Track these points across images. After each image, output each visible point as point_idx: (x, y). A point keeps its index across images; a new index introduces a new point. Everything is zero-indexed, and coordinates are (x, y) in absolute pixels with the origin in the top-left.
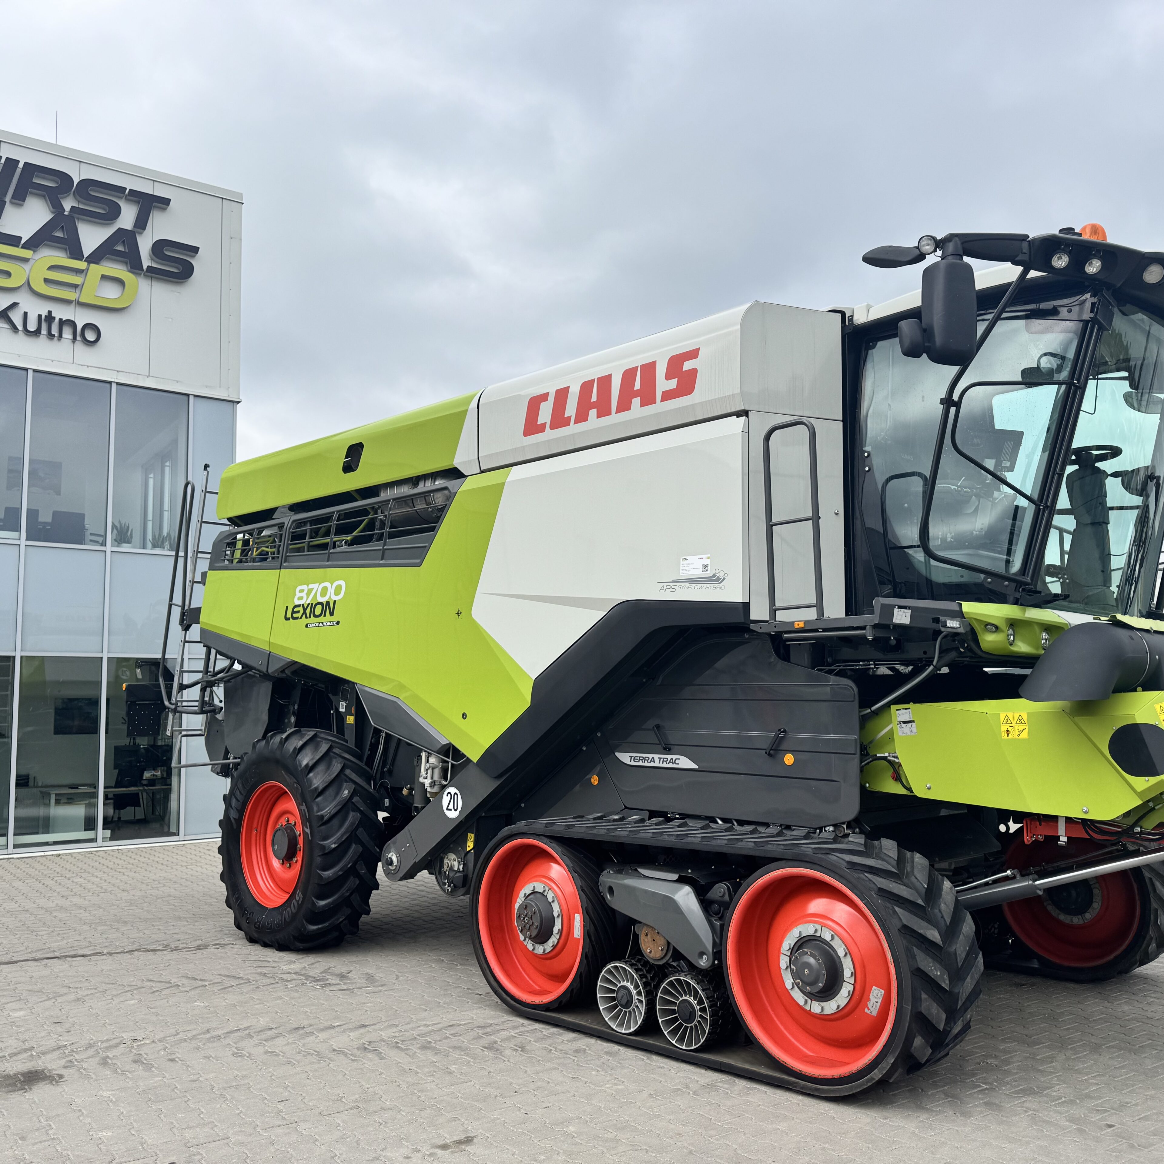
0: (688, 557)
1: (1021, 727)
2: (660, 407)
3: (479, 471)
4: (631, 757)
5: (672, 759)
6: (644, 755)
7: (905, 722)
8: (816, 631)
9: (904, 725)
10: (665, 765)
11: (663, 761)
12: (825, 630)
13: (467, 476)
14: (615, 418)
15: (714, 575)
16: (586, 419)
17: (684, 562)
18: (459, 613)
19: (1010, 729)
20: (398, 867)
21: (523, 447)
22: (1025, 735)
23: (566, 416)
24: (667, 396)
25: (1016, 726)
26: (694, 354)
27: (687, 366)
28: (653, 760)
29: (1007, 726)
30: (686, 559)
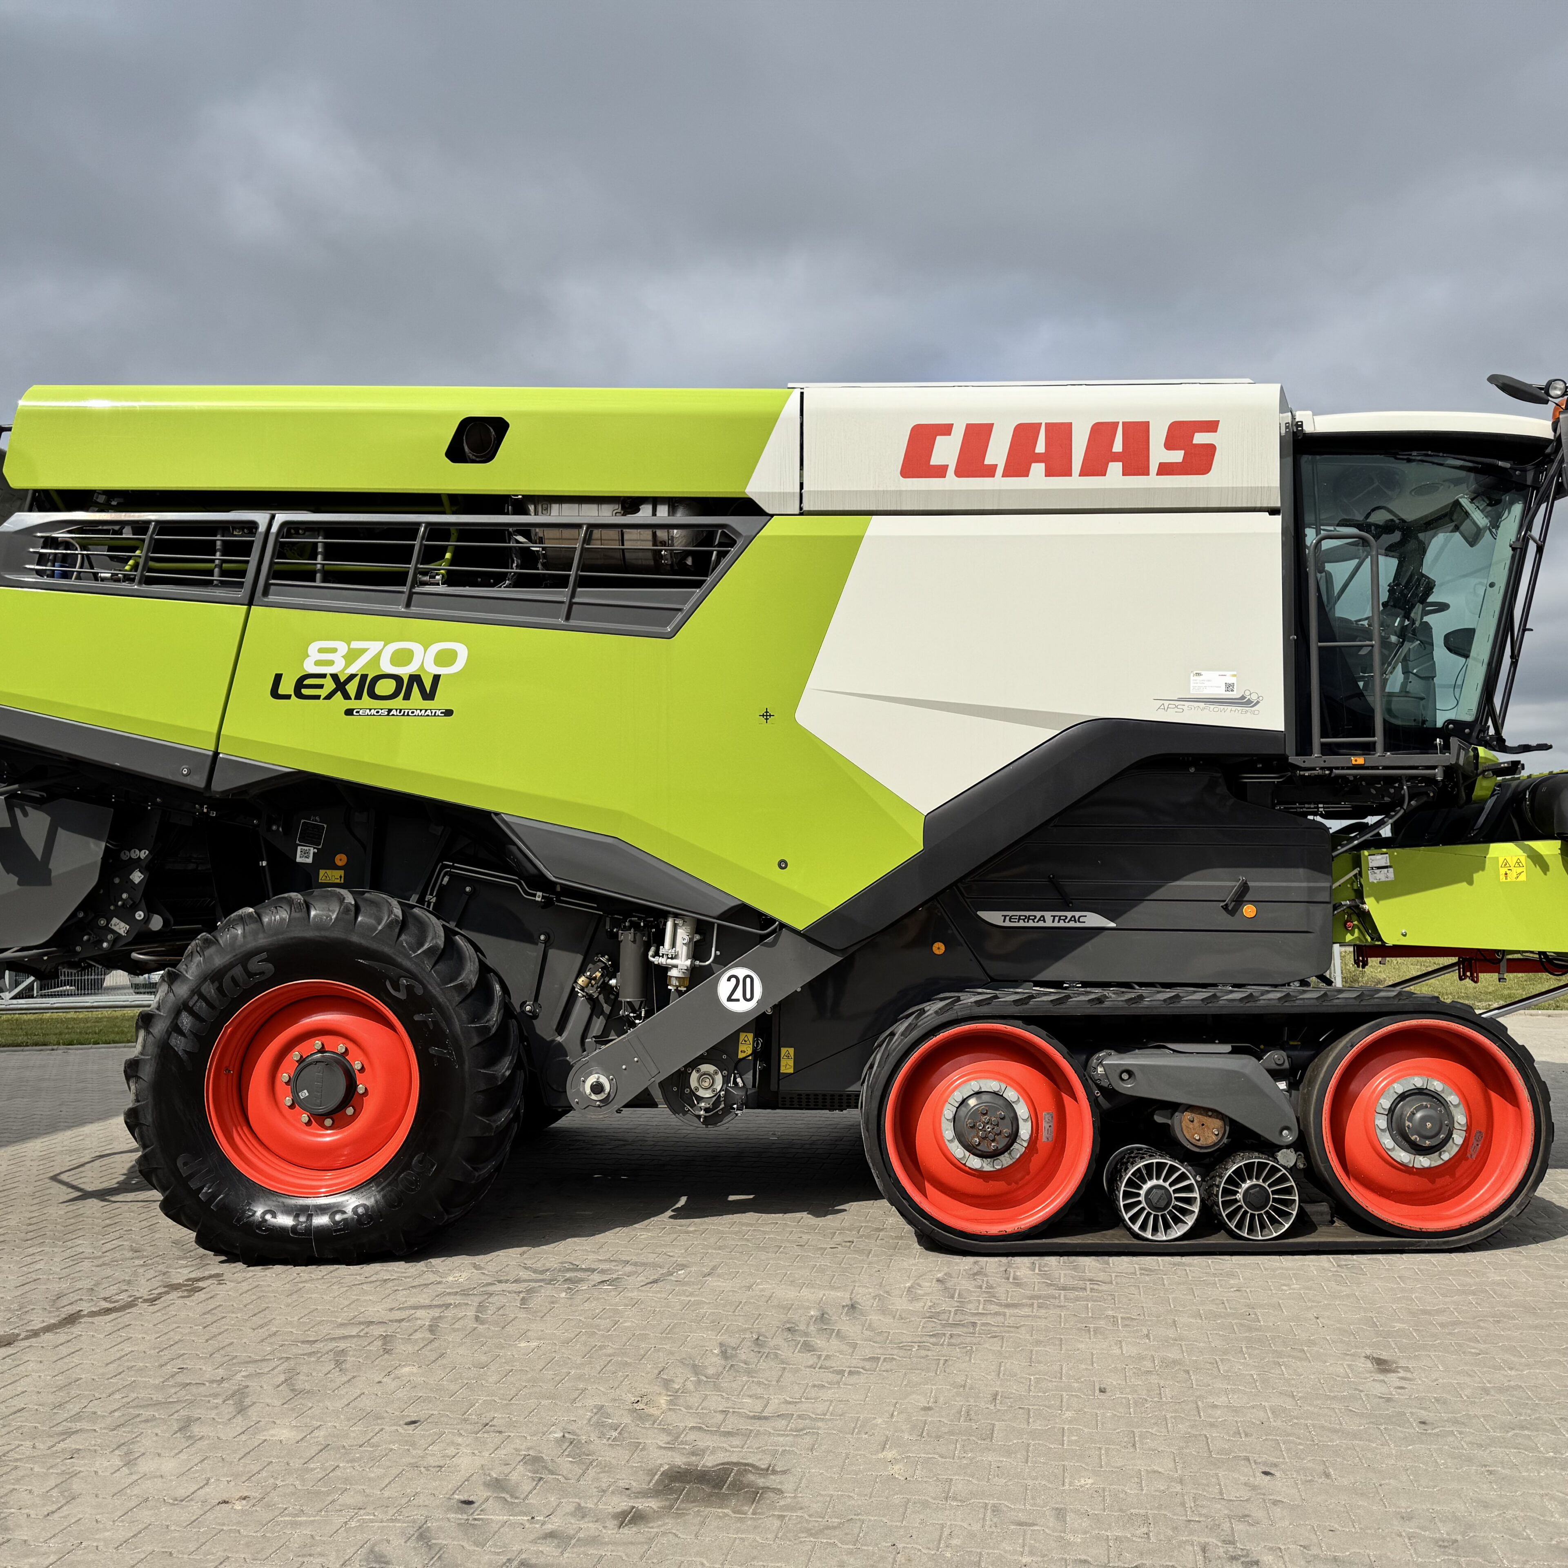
0: (1202, 673)
1: (1519, 870)
2: (1153, 481)
3: (797, 512)
4: (1005, 916)
5: (1074, 917)
6: (1027, 913)
7: (1379, 868)
8: (1377, 768)
9: (1378, 871)
10: (1062, 924)
11: (1060, 919)
12: (1385, 768)
13: (772, 516)
14: (1075, 482)
15: (1243, 697)
16: (1025, 473)
17: (1196, 678)
18: (767, 716)
19: (1508, 872)
20: (612, 1096)
21: (900, 492)
22: (1523, 878)
23: (987, 462)
24: (1165, 469)
25: (1514, 870)
26: (1211, 426)
27: (1200, 438)
28: (1043, 919)
29: (1506, 870)
30: (1198, 674)
